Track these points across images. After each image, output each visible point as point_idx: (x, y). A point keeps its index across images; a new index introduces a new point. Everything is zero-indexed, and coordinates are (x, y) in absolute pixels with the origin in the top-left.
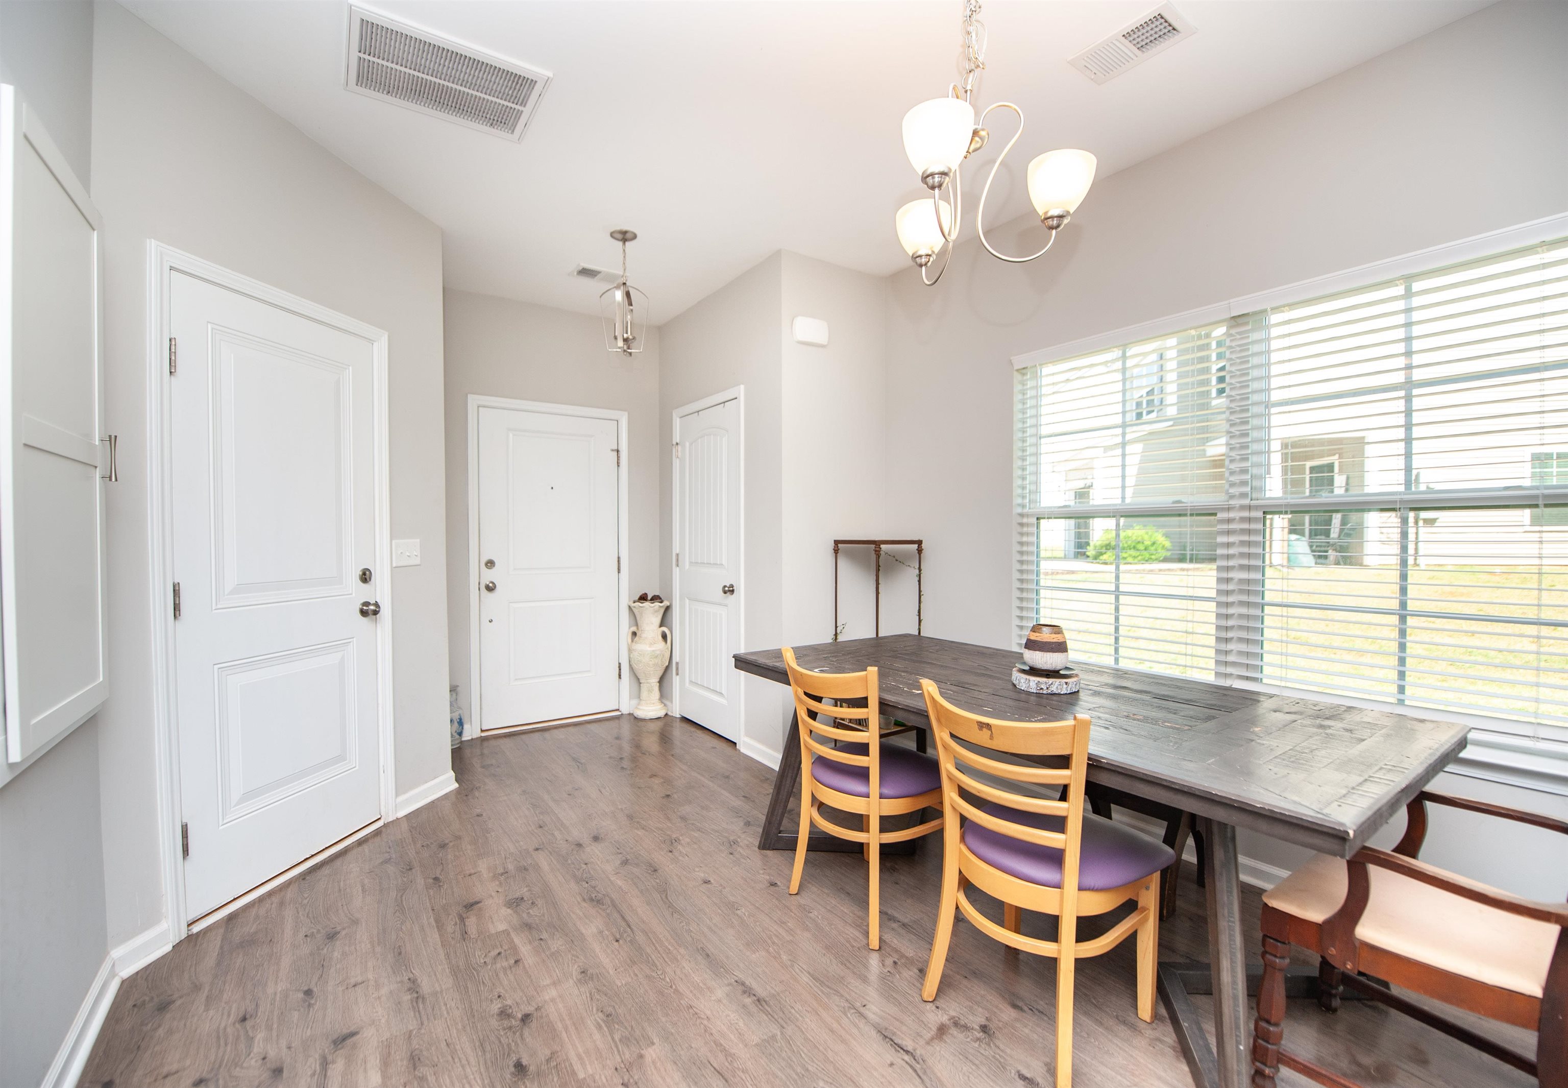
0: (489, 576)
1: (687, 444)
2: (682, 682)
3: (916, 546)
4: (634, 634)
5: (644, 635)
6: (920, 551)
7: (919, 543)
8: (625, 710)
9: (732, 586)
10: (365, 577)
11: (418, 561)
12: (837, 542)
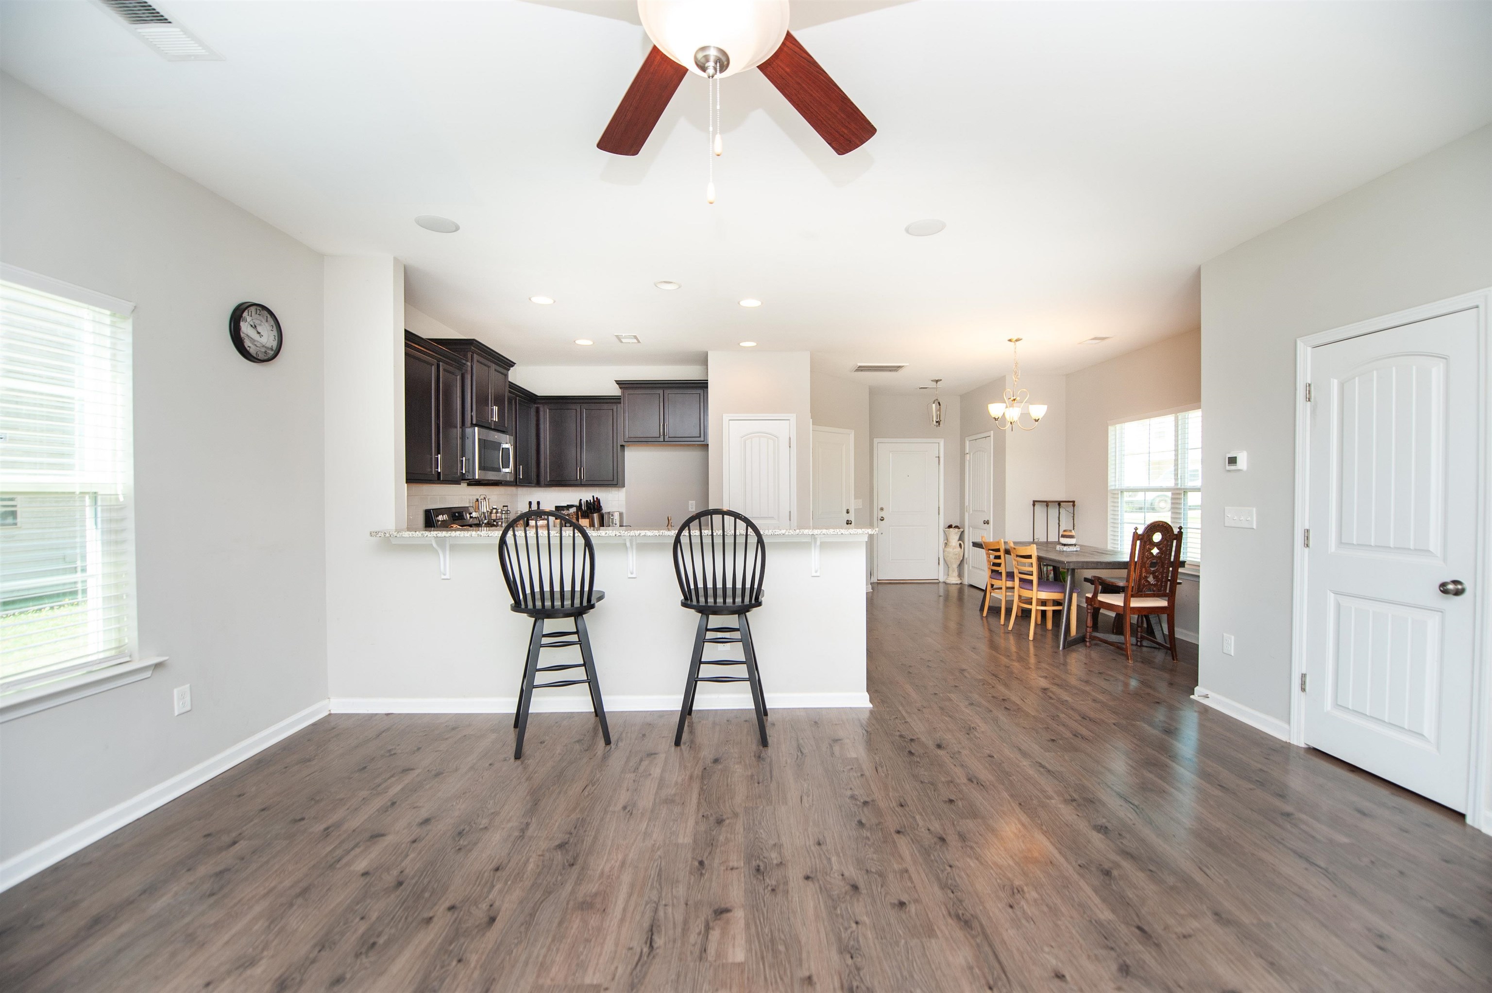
0: (882, 514)
1: (972, 454)
2: (969, 567)
3: (1072, 503)
4: (946, 543)
5: (950, 544)
6: (1074, 506)
7: (1074, 502)
8: (941, 579)
9: (988, 521)
10: (848, 512)
11: (861, 507)
12: (1034, 502)
